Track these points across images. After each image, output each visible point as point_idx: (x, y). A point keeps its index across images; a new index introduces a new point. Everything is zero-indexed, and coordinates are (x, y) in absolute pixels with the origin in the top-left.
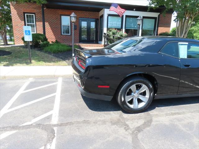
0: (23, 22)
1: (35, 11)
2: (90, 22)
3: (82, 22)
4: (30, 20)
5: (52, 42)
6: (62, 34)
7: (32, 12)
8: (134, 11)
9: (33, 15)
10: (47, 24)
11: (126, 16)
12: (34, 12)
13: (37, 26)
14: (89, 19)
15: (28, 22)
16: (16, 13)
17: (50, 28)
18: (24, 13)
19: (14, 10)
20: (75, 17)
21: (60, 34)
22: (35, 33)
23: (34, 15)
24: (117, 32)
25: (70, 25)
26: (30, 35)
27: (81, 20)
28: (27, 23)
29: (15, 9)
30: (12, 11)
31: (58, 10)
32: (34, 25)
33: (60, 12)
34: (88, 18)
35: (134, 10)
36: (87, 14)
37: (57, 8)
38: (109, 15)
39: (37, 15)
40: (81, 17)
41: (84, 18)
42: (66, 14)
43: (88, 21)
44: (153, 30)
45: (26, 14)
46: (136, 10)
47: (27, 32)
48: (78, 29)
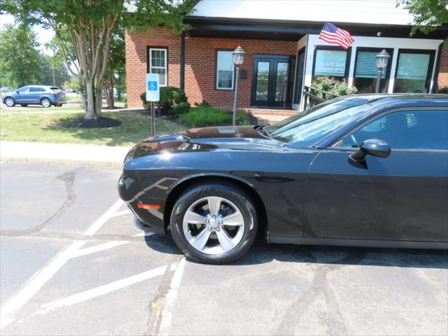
0: (146, 64)
1: (169, 42)
3: (259, 63)
4: (158, 60)
5: (196, 104)
6: (217, 88)
7: (163, 45)
8: (377, 36)
9: (164, 52)
10: (188, 68)
11: (357, 48)
12: (166, 45)
13: (170, 72)
14: (275, 57)
15: (153, 65)
16: (134, 48)
17: (193, 76)
18: (148, 47)
19: (131, 42)
20: (241, 55)
21: (212, 88)
22: (166, 85)
23: (165, 50)
24: (333, 85)
25: (233, 70)
26: (156, 89)
27: (256, 60)
28: (151, 67)
29: (134, 39)
30: (127, 44)
31: (213, 39)
32: (164, 70)
33: (215, 43)
34: (273, 54)
35: (378, 34)
36: (270, 45)
37: (211, 37)
38: (318, 48)
39: (170, 51)
40: (257, 54)
41: (263, 54)
42: (228, 47)
43: (272, 61)
44: (425, 79)
45: (151, 50)
46: (382, 36)
47: (152, 85)
48: (250, 77)
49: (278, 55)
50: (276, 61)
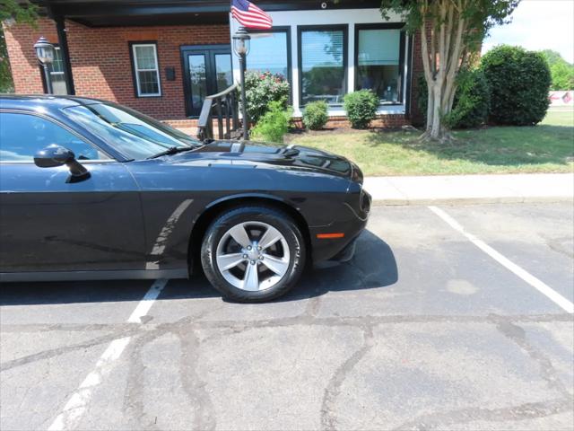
0: (38, 69)
2: (212, 55)
4: (56, 63)
6: (139, 95)
8: (321, 9)
10: (95, 71)
14: (210, 47)
16: (19, 48)
17: (104, 81)
19: (13, 40)
21: (132, 95)
25: (157, 69)
27: (185, 54)
29: (17, 38)
30: (8, 44)
31: (122, 29)
33: (127, 34)
34: (206, 44)
35: (323, 6)
36: (201, 32)
40: (186, 44)
41: (194, 44)
42: (144, 39)
43: (207, 53)
48: (179, 78)
49: (213, 44)
50: (212, 52)
